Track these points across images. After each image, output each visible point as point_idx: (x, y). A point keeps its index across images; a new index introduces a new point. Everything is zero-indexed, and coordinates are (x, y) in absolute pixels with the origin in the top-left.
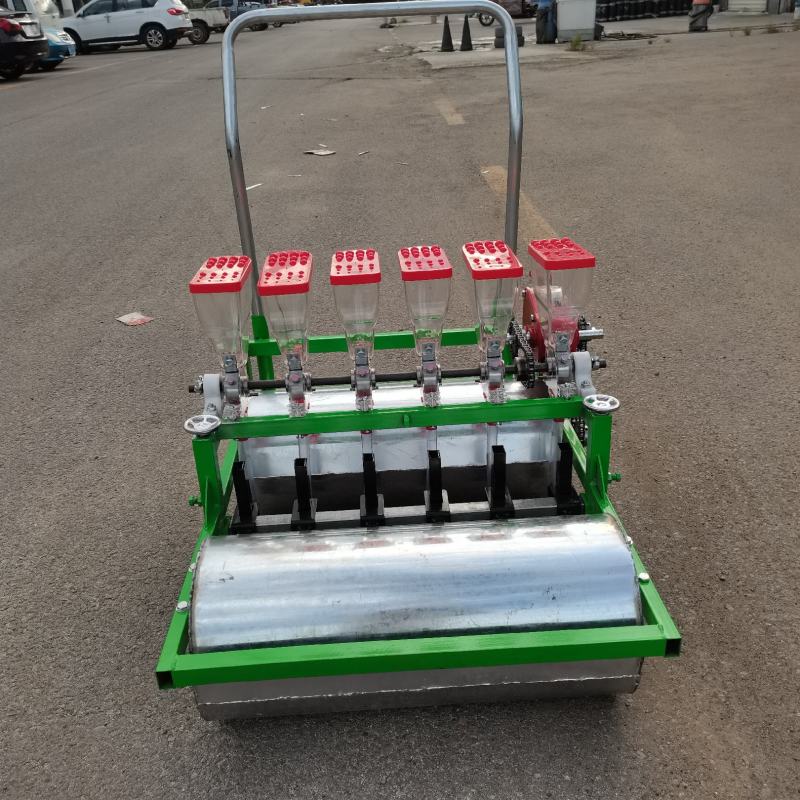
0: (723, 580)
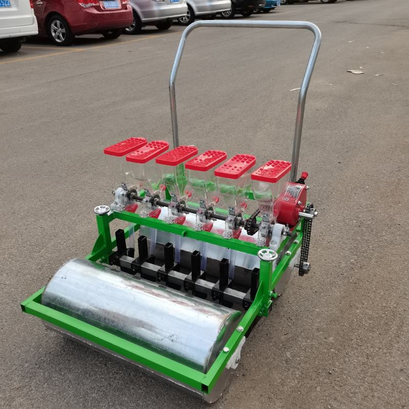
0: (330, 373)
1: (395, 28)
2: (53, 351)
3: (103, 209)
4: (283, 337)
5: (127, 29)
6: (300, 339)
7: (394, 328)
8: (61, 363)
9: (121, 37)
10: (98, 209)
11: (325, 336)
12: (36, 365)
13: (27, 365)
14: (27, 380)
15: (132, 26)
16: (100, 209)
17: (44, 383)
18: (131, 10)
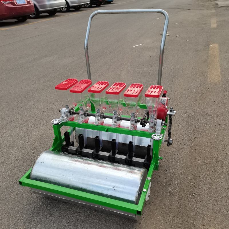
1: (179, 10)
2: (38, 206)
3: (56, 121)
4: (165, 180)
5: (31, 16)
6: (173, 180)
7: (219, 168)
8: (45, 212)
9: (28, 20)
10: (53, 121)
11: (186, 176)
12: (30, 215)
13: (25, 216)
14: (28, 225)
15: (34, 14)
16: (55, 121)
17: (38, 224)
18: (33, 4)
